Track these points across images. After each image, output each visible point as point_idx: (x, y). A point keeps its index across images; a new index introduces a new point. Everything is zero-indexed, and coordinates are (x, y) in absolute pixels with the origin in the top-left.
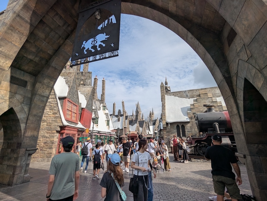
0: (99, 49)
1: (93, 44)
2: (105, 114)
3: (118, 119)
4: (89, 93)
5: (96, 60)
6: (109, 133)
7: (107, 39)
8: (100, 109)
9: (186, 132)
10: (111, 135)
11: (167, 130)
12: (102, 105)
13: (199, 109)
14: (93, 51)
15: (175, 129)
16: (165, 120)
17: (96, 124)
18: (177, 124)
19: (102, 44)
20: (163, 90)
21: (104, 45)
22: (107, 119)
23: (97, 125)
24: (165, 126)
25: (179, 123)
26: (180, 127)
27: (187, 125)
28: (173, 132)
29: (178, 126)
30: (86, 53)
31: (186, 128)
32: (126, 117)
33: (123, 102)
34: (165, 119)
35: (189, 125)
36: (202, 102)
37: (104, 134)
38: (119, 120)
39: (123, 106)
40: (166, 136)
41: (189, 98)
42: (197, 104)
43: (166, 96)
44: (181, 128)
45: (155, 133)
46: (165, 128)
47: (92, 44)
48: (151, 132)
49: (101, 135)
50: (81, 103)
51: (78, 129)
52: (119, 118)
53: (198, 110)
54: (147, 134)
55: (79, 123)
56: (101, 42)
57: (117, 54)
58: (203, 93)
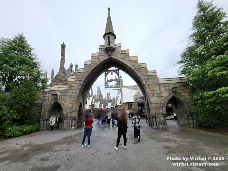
0: (114, 86)
5: (113, 90)
7: (116, 83)
11: (123, 106)
13: (139, 96)
15: (127, 106)
16: (122, 101)
21: (115, 85)
25: (129, 103)
30: (109, 86)
31: (132, 105)
32: (93, 98)
41: (134, 90)
42: (138, 93)
43: (123, 88)
45: (112, 108)
54: (107, 108)
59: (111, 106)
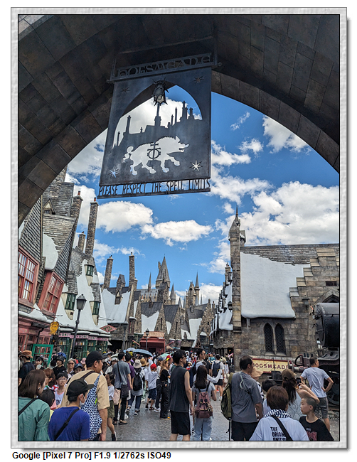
0: (166, 170)
1: (151, 155)
2: (91, 284)
3: (116, 298)
4: (64, 234)
5: (160, 193)
6: (98, 334)
7: (182, 151)
8: (80, 273)
9: (287, 343)
10: (101, 339)
11: (243, 335)
12: (85, 262)
13: (316, 290)
14: (152, 171)
15: (260, 334)
16: (239, 310)
17: (69, 309)
18: (267, 321)
19: (172, 159)
20: (235, 239)
21: (177, 163)
22: (95, 297)
23: (72, 311)
24: (239, 325)
25: (271, 320)
26: (273, 329)
27: (289, 327)
28: (256, 340)
29: (267, 328)
30: (135, 173)
31: (286, 333)
32: (137, 295)
33: (133, 256)
34: (239, 307)
35: (293, 326)
36: (323, 274)
37: (87, 337)
38: (118, 301)
39: (132, 267)
40: (239, 350)
41: (293, 264)
42: (311, 280)
43: (241, 253)
44: (274, 333)
45: (202, 338)
46: (239, 329)
47: (148, 155)
48: (193, 336)
49: (78, 337)
50: (45, 258)
51: (32, 323)
52: (118, 295)
53: (312, 293)
54: (183, 338)
55: (35, 306)
56: (170, 155)
57: (207, 186)
58: (326, 255)
59: (199, 333)
